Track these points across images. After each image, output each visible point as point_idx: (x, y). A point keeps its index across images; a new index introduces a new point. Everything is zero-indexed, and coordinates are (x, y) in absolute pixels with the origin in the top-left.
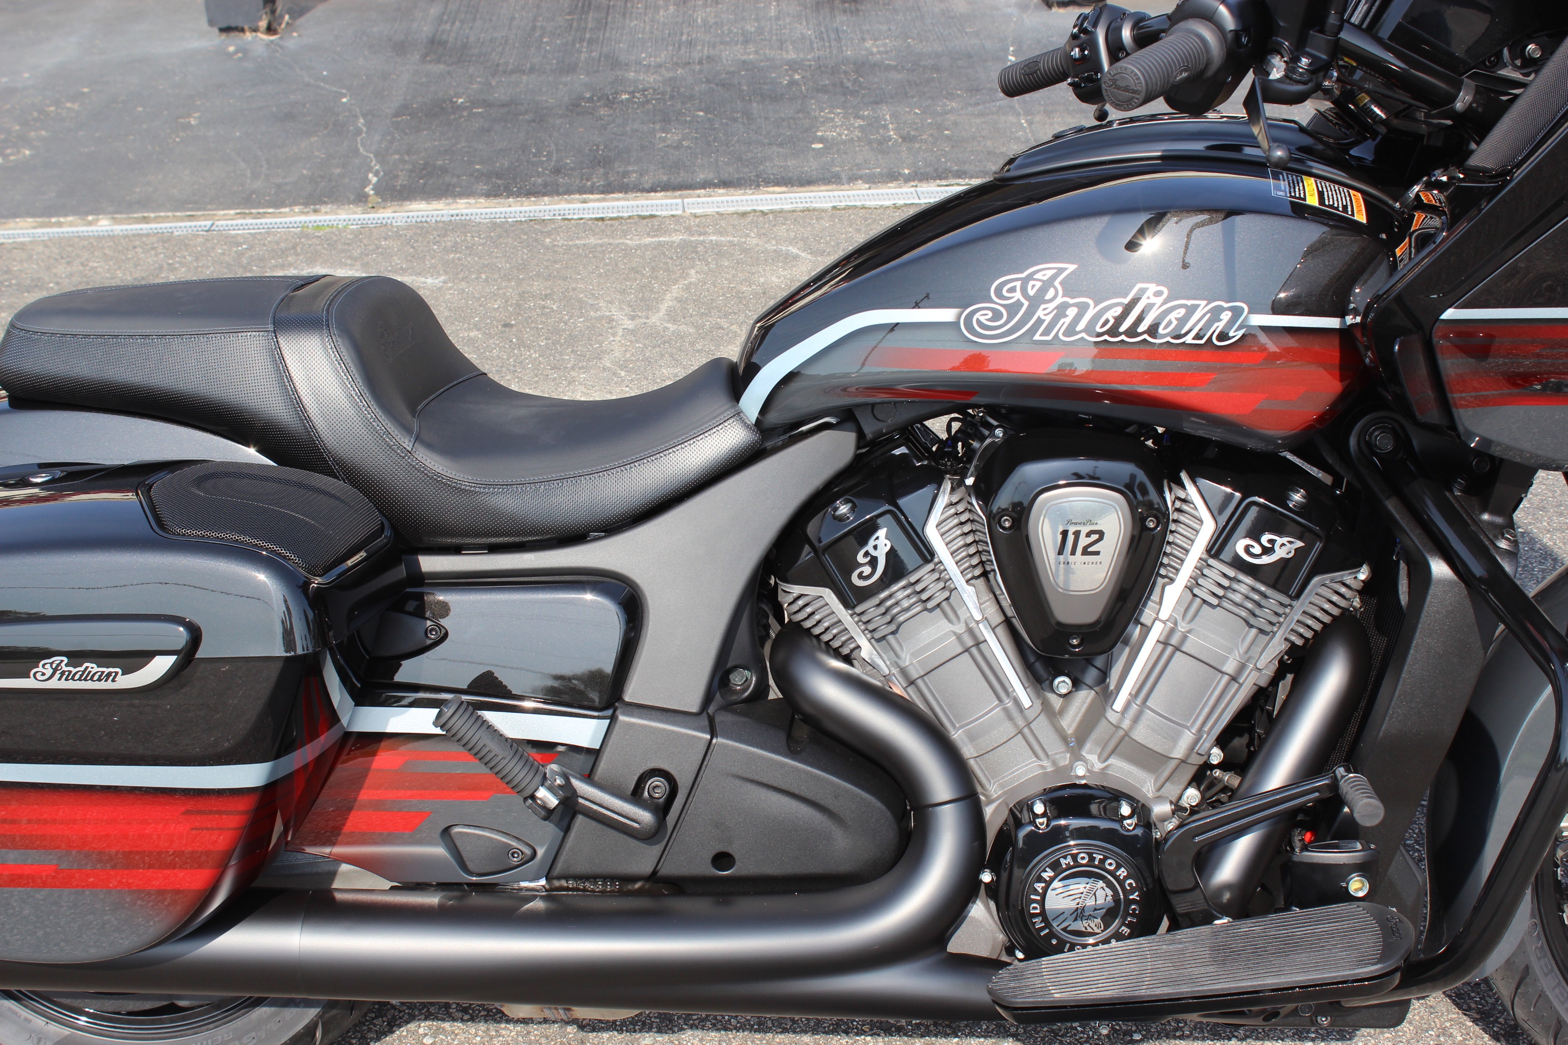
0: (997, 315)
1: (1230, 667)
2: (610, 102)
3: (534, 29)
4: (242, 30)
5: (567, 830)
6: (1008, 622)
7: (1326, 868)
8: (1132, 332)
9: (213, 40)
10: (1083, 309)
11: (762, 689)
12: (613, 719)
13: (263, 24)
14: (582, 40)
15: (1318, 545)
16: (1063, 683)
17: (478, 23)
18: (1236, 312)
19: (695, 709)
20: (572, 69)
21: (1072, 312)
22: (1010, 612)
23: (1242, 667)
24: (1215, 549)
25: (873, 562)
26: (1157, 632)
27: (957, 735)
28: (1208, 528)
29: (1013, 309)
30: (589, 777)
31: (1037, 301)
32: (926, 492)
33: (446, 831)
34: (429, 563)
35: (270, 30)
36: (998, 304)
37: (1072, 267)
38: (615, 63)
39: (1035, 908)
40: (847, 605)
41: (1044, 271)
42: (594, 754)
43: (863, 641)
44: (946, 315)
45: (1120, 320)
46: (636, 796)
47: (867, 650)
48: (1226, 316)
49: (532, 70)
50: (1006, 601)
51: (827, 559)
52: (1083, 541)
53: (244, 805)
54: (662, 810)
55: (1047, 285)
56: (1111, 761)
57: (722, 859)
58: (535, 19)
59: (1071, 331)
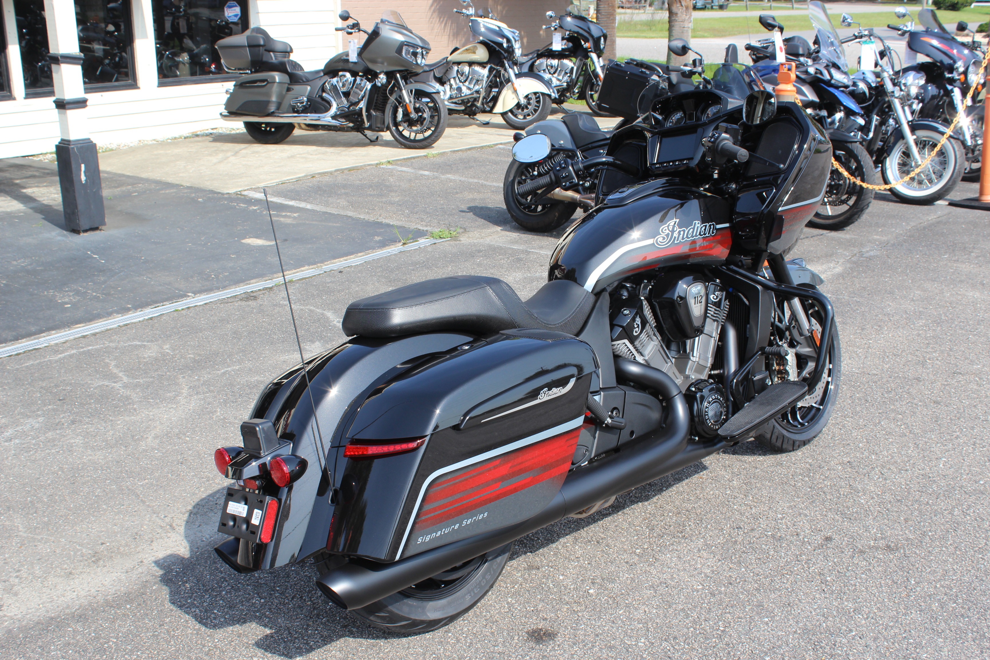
0: (664, 238)
5: (594, 438)
8: (696, 236)
15: (724, 293)
18: (714, 225)
19: (615, 385)
21: (682, 233)
25: (638, 326)
29: (667, 236)
31: (673, 231)
36: (663, 235)
37: (678, 219)
39: (707, 417)
40: (631, 344)
41: (672, 223)
43: (635, 353)
44: (650, 242)
45: (693, 232)
48: (712, 227)
51: (627, 329)
52: (699, 299)
55: (674, 226)
57: (632, 434)
59: (683, 238)
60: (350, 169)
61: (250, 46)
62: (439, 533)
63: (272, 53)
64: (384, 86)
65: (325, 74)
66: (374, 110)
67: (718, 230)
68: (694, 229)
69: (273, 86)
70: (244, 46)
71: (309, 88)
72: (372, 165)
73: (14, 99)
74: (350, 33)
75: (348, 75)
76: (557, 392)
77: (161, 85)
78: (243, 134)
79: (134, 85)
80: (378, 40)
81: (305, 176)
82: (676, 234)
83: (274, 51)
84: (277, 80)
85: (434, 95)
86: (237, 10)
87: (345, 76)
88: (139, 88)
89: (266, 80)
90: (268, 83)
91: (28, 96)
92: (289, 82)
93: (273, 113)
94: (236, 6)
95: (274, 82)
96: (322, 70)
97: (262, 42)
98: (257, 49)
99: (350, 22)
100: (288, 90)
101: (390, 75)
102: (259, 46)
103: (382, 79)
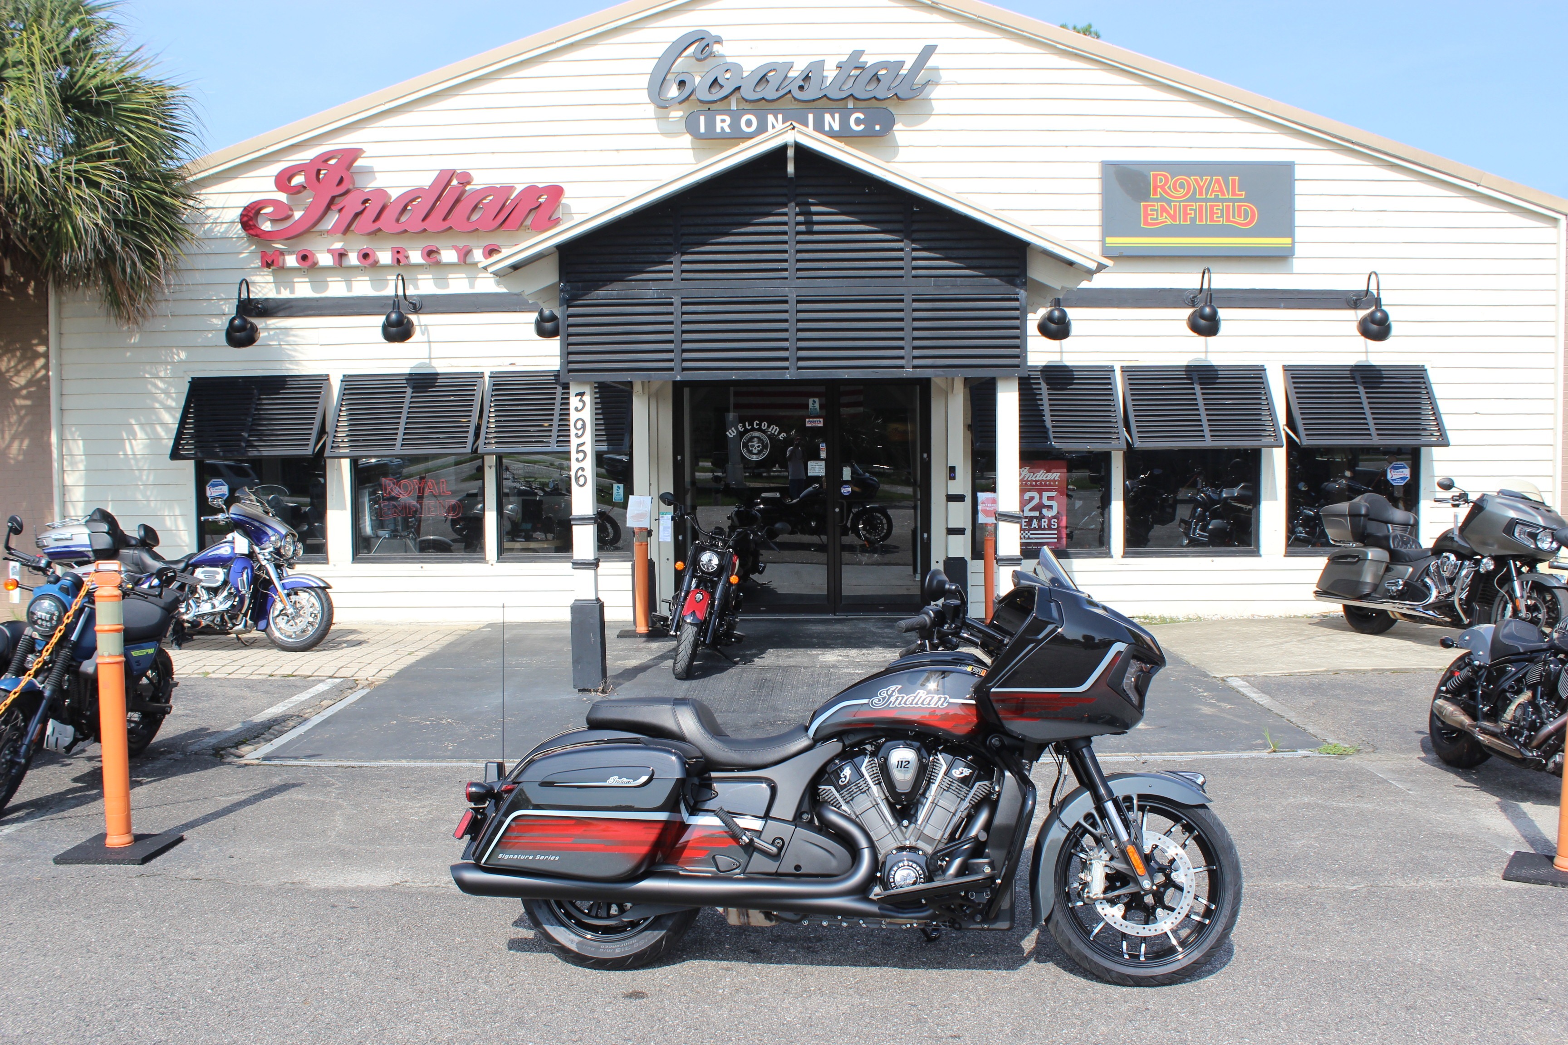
0: (880, 700)
1: (953, 810)
2: (772, 725)
3: (735, 695)
4: (590, 691)
5: (750, 857)
6: (887, 798)
7: (977, 863)
8: (916, 704)
9: (575, 695)
10: (903, 697)
11: (812, 820)
12: (766, 822)
13: (601, 688)
14: (759, 700)
15: (976, 772)
16: (905, 823)
17: (707, 692)
18: (946, 698)
19: (791, 819)
20: (755, 711)
21: (900, 699)
22: (888, 794)
23: (956, 811)
24: (947, 773)
25: (845, 777)
26: (930, 799)
27: (871, 834)
28: (944, 768)
29: (884, 698)
30: (759, 838)
31: (890, 696)
32: (862, 757)
33: (714, 857)
34: (714, 774)
35: (603, 692)
36: (880, 697)
37: (900, 686)
38: (775, 709)
39: (892, 880)
40: (838, 792)
41: (893, 688)
42: (761, 832)
43: (842, 802)
44: (865, 701)
45: (913, 700)
46: (773, 844)
47: (844, 807)
48: (943, 699)
49: (733, 712)
50: (886, 791)
51: (832, 776)
52: (904, 764)
53: (660, 826)
54: (780, 849)
55: (893, 691)
56: (919, 842)
57: (797, 868)
58: (736, 691)
59: (900, 704)
60: (1394, 671)
61: (1351, 515)
62: (516, 857)
63: (1389, 525)
64: (1490, 574)
65: (1432, 554)
66: (1478, 602)
67: (950, 703)
68: (915, 697)
69: (1364, 564)
70: (1345, 515)
71: (1411, 570)
72: (1432, 670)
73: (1111, 557)
74: (1457, 506)
75: (1452, 557)
76: (624, 782)
77: (1288, 554)
78: (1337, 618)
79: (1256, 553)
80: (1481, 515)
81: (1325, 671)
82: (893, 699)
83: (1392, 523)
84: (1370, 558)
85: (1555, 591)
86: (1406, 472)
87: (1448, 558)
88: (1260, 556)
89: (1357, 556)
90: (1359, 560)
91: (1126, 555)
92: (1388, 560)
93: (1368, 595)
94: (1404, 467)
95: (1366, 559)
96: (1431, 549)
97: (1363, 512)
98: (1357, 519)
99: (1454, 492)
100: (1388, 569)
101: (1501, 561)
102: (1360, 515)
103: (1488, 564)
